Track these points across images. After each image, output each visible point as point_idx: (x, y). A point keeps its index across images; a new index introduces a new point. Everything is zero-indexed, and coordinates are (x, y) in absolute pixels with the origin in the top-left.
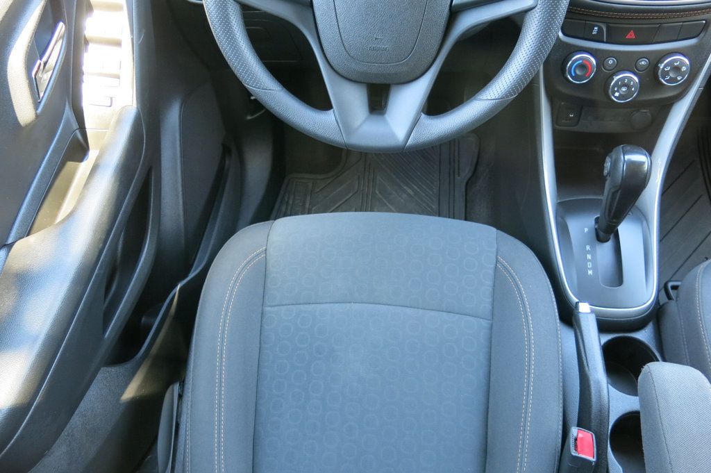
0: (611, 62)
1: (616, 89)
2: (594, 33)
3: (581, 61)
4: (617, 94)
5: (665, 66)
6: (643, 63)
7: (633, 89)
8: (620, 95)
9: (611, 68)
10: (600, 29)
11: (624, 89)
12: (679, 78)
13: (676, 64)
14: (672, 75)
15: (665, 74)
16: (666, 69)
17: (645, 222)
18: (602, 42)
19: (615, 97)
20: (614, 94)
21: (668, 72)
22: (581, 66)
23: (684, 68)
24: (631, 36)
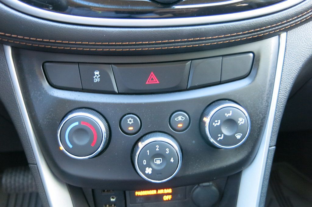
1: (145, 162)
2: (96, 80)
3: (76, 124)
4: (149, 171)
7: (172, 160)
8: (153, 170)
11: (158, 162)
12: (238, 136)
13: (227, 115)
14: (226, 131)
15: (216, 131)
16: (215, 124)
18: (111, 92)
19: (147, 175)
20: (143, 172)
21: (219, 127)
22: (80, 131)
23: (240, 119)
24: (153, 81)
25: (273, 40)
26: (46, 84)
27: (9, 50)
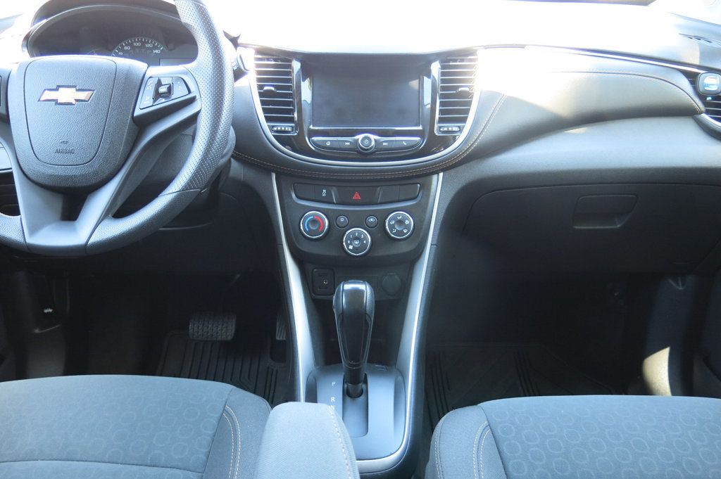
0: (342, 220)
1: (349, 242)
2: (323, 195)
3: (312, 217)
4: (351, 247)
5: (389, 221)
6: (372, 220)
7: (365, 242)
8: (354, 248)
9: (343, 226)
10: (329, 193)
11: (357, 242)
12: (405, 231)
13: (399, 218)
14: (398, 228)
15: (392, 227)
16: (391, 223)
17: (400, 378)
18: (332, 203)
19: (350, 250)
20: (348, 247)
21: (393, 225)
22: (314, 222)
23: (407, 221)
24: (357, 197)
25: (435, 177)
26: (294, 195)
27: (274, 176)
